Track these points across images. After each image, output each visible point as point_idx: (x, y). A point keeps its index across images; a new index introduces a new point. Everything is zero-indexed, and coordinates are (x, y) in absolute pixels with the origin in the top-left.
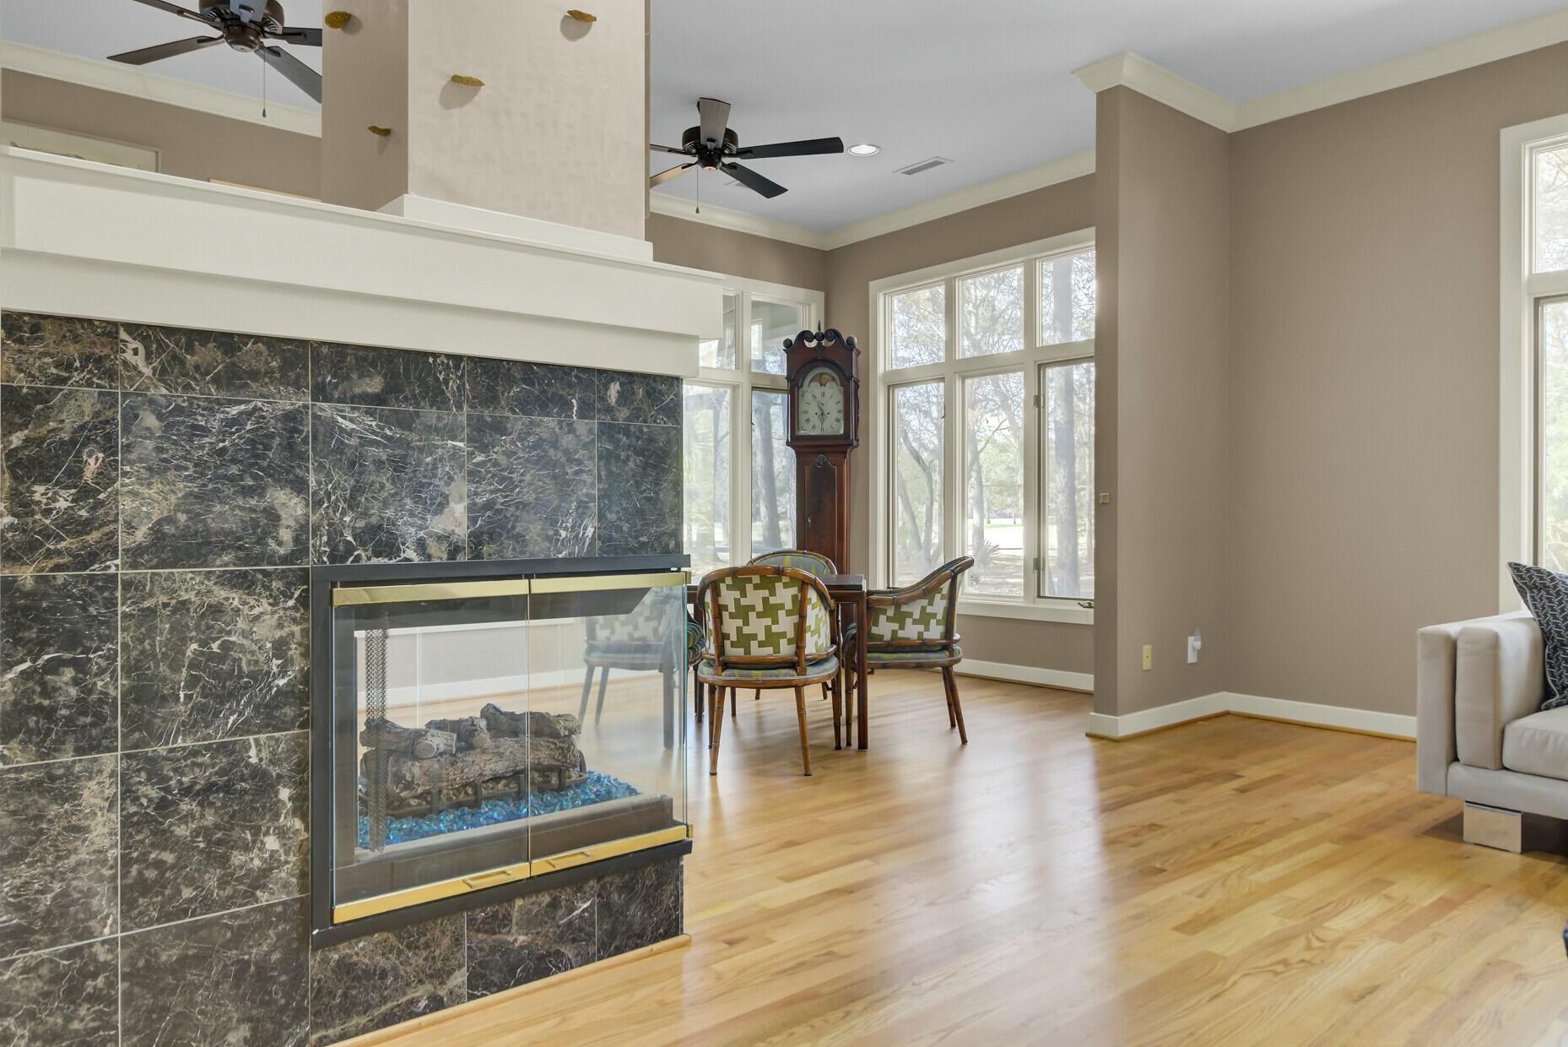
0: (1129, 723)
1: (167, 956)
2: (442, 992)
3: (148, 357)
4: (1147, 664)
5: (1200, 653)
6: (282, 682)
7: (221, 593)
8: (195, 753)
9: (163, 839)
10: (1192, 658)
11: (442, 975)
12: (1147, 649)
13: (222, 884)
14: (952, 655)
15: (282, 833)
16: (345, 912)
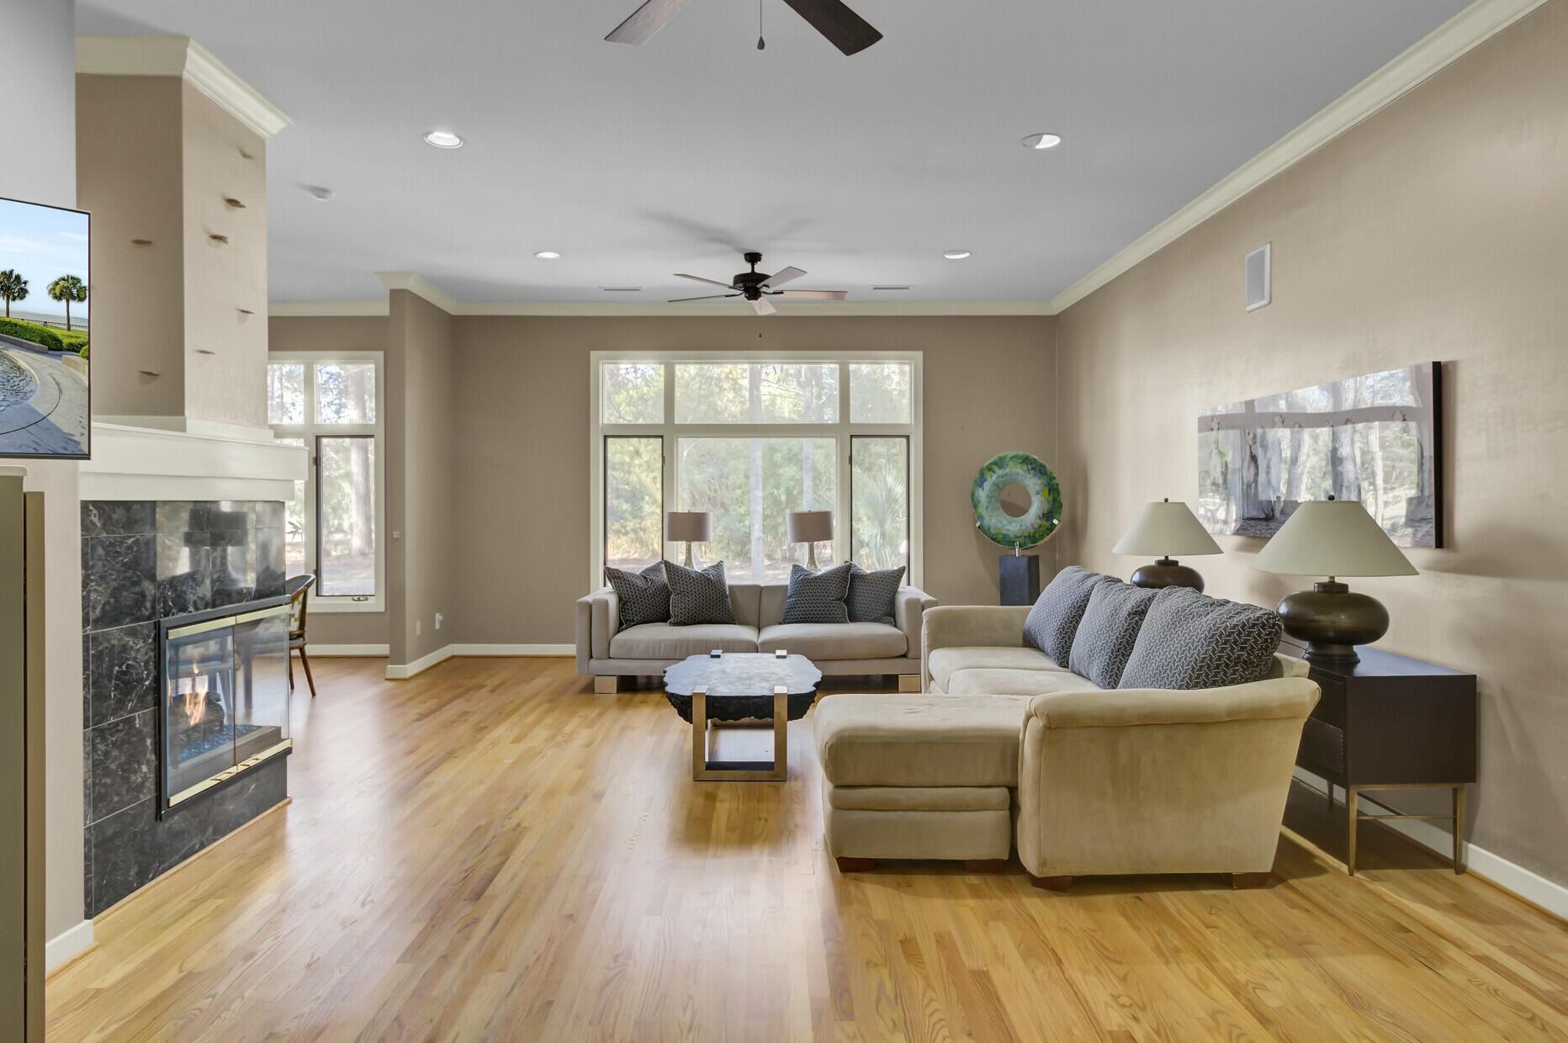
0: (412, 668)
1: (110, 832)
2: (204, 839)
3: (100, 519)
4: (418, 633)
5: (442, 623)
6: (147, 683)
7: (126, 639)
8: (117, 724)
9: (107, 772)
10: (437, 626)
11: (204, 832)
12: (418, 623)
13: (128, 792)
14: (304, 640)
15: (148, 763)
16: (175, 800)
